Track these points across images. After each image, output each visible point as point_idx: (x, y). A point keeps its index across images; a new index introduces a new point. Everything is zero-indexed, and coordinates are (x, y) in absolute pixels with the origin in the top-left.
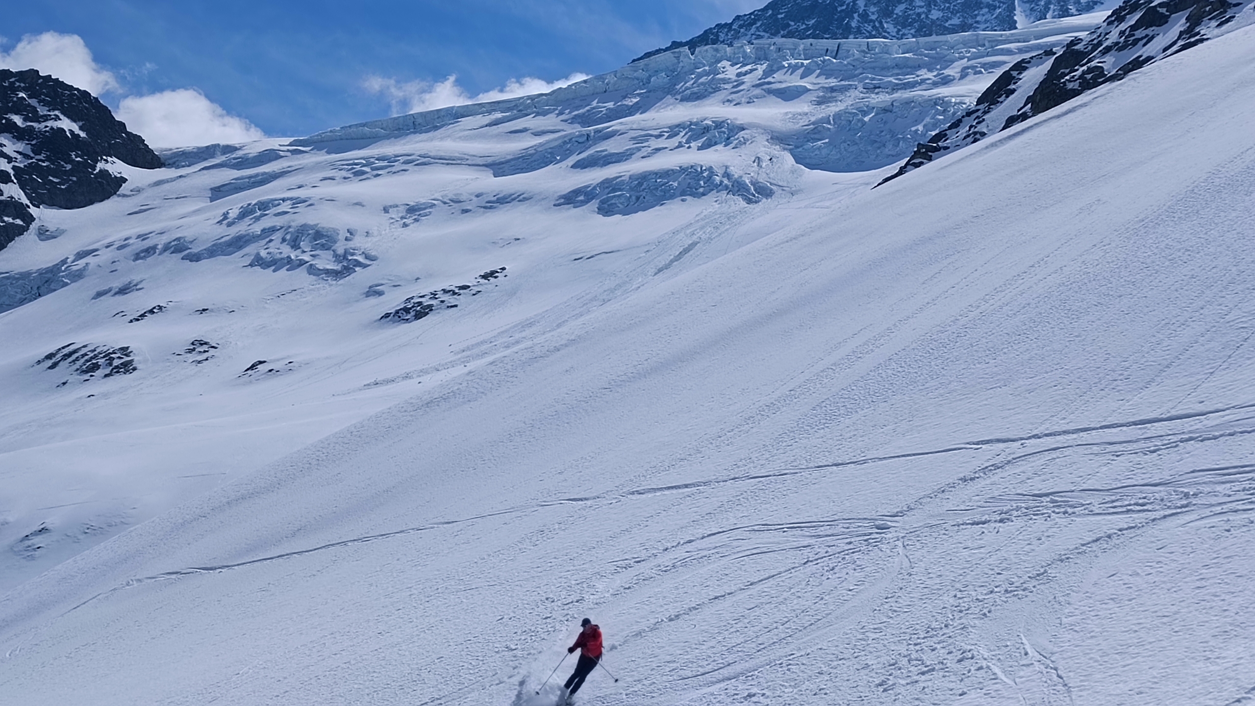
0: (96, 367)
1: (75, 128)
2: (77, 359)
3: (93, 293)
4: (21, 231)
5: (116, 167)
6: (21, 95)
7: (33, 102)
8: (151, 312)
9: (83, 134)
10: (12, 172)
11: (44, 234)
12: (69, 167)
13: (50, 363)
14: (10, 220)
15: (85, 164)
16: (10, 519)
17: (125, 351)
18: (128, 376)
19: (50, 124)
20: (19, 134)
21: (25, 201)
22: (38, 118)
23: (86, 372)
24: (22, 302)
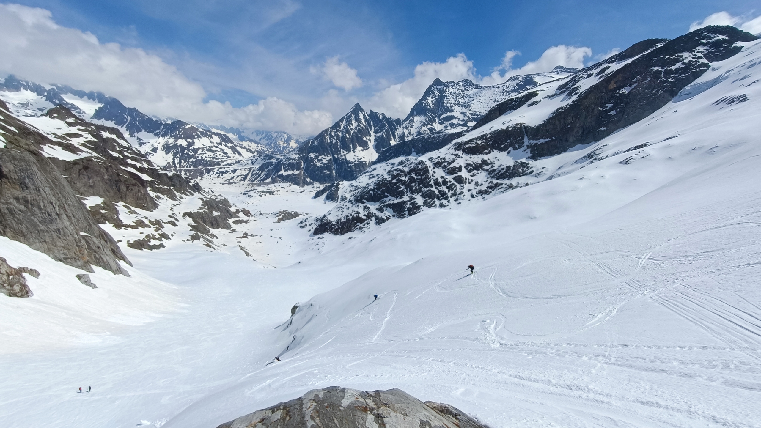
0: (734, 101)
1: (724, 37)
2: (727, 101)
3: (732, 81)
4: (706, 70)
5: (739, 44)
6: (705, 34)
7: (709, 34)
8: (754, 82)
9: (727, 38)
10: (703, 56)
11: (714, 69)
12: (722, 49)
13: (717, 103)
14: (702, 68)
15: (728, 46)
16: (705, 145)
17: (744, 95)
18: (745, 102)
19: (715, 39)
20: (704, 45)
21: (707, 62)
22: (711, 38)
23: (730, 103)
24: (707, 89)
